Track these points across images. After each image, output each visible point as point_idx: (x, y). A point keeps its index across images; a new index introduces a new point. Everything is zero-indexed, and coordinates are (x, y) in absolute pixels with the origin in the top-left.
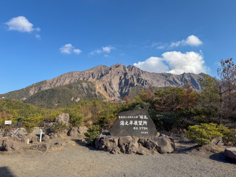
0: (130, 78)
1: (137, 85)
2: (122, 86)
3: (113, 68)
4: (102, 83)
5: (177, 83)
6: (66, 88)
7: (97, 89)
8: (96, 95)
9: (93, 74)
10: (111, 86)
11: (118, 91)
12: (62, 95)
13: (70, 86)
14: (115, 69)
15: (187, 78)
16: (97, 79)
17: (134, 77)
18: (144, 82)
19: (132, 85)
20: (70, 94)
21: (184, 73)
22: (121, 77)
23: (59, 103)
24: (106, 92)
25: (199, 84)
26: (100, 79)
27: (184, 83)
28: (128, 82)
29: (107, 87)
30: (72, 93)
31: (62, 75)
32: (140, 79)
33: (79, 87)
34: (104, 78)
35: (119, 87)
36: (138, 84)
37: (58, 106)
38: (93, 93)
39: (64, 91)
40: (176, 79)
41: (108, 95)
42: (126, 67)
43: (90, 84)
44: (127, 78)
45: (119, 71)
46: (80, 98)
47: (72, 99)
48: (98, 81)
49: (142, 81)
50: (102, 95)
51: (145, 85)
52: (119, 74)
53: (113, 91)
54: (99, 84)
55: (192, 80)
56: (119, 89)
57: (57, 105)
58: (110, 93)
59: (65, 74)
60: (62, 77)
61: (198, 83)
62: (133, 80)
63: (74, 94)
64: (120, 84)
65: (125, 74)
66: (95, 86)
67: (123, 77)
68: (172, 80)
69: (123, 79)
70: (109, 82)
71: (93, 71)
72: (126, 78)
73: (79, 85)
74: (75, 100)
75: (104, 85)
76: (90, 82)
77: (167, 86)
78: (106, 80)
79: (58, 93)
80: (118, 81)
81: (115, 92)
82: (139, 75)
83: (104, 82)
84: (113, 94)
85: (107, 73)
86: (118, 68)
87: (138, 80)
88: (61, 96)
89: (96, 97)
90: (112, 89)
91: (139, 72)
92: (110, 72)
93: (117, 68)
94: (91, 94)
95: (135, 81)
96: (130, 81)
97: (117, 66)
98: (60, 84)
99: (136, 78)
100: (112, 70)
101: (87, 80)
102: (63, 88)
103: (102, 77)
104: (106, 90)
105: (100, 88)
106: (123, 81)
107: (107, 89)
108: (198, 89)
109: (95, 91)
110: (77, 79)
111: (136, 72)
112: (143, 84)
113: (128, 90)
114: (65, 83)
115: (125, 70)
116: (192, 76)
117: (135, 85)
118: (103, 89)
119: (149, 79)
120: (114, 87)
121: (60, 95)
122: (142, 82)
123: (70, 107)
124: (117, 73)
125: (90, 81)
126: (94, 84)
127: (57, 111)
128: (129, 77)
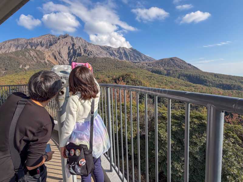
0: (78, 49)
1: (83, 55)
2: (70, 55)
3: (61, 38)
4: (51, 52)
5: (115, 54)
6: (12, 55)
7: (47, 57)
8: (46, 63)
9: (41, 42)
10: (60, 55)
11: (68, 60)
12: (8, 63)
13: (16, 53)
14: (63, 39)
15: (122, 51)
16: (46, 47)
17: (81, 48)
18: (89, 52)
19: (79, 55)
20: (18, 62)
21: (120, 47)
22: (69, 47)
23: (6, 70)
24: (55, 60)
25: (129, 56)
26: (49, 48)
27: (120, 55)
28: (76, 52)
29: (56, 56)
30: (19, 61)
31: (6, 41)
32: (86, 50)
33: (27, 55)
34: (53, 47)
35: (68, 57)
36: (84, 55)
37: (5, 74)
38: (43, 61)
39: (10, 59)
40: (114, 52)
41: (58, 63)
42: (74, 38)
43: (38, 53)
44: (75, 49)
45: (67, 42)
46: (29, 66)
47: (21, 67)
48: (47, 50)
49: (88, 52)
50: (52, 63)
51: (90, 55)
52: (68, 44)
53: (62, 60)
54: (48, 52)
55: (125, 52)
56: (68, 58)
57: (4, 72)
58: (60, 62)
59: (9, 41)
60: (6, 43)
61: (128, 55)
62: (80, 50)
63: (22, 62)
64: (69, 53)
65: (73, 45)
66: (44, 55)
67: (71, 47)
68: (111, 52)
69: (71, 49)
70: (58, 51)
71: (41, 40)
72: (74, 49)
73: (26, 53)
74: (24, 67)
75: (53, 54)
76: (39, 51)
77: (108, 56)
78: (55, 49)
79: (4, 60)
80: (67, 51)
81: (64, 60)
82: (86, 46)
83: (53, 51)
84: (63, 63)
85: (55, 43)
86: (67, 39)
87: (85, 51)
88: (8, 64)
89: (46, 65)
90: (62, 58)
91: (86, 44)
92: (58, 42)
93: (65, 39)
94: (41, 62)
95: (82, 51)
96: (78, 51)
97: (65, 36)
98: (5, 51)
99: (83, 49)
100: (60, 40)
101: (35, 48)
102: (9, 56)
103: (51, 46)
104: (55, 58)
105: (49, 56)
106: (72, 51)
107: (57, 57)
108: (128, 60)
109: (44, 59)
110: (25, 47)
111: (83, 44)
112: (89, 55)
113: (76, 59)
114: (11, 50)
115: (73, 41)
116: (125, 49)
117: (82, 55)
118: (51, 56)
119: (94, 50)
120: (63, 56)
121: (6, 62)
122: (88, 53)
123: (18, 74)
124: (66, 43)
125: (38, 49)
126: (43, 52)
127: (3, 78)
128: (76, 47)
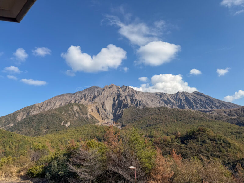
0: (124, 99)
1: (130, 106)
2: (115, 107)
3: (106, 89)
4: (94, 105)
5: (171, 102)
6: (56, 112)
7: (89, 111)
8: (88, 118)
9: (85, 95)
10: (104, 108)
11: (112, 113)
12: (51, 120)
13: (60, 109)
14: (109, 90)
15: (181, 97)
16: (90, 101)
17: (128, 97)
18: (138, 102)
19: (126, 106)
20: (60, 119)
21: (178, 92)
22: (114, 98)
23: (47, 128)
24: (98, 114)
25: (193, 103)
26: (93, 101)
27: (179, 102)
28: (122, 103)
29: (99, 109)
30: (61, 117)
31: (53, 98)
32: (134, 99)
33: (70, 111)
34: (97, 100)
35: (113, 109)
36: (132, 105)
37: (47, 132)
38: (85, 116)
39: (53, 116)
40: (170, 99)
41: (101, 117)
42: (119, 87)
43: (81, 107)
44: (121, 99)
45: (112, 92)
46: (70, 123)
47: (62, 124)
48: (91, 103)
49: (136, 101)
50: (95, 118)
51: (139, 105)
52: (112, 95)
53: (106, 113)
54: (91, 106)
55: (187, 99)
56: (113, 111)
57: (45, 131)
58: (103, 116)
59: (55, 97)
60: (52, 100)
61: (192, 101)
62: (127, 100)
63: (64, 119)
64: (113, 105)
65: (119, 95)
66: (87, 109)
67: (116, 98)
68: (167, 100)
69: (116, 100)
70: (102, 103)
71: (85, 93)
72: (119, 99)
73: (70, 108)
74: (65, 124)
75: (96, 107)
76: (82, 105)
77: (162, 105)
78: (99, 102)
79: (47, 118)
80: (112, 102)
81: (108, 114)
82: (133, 95)
83: (97, 104)
84: (107, 117)
85: (100, 95)
86: (111, 89)
87: (132, 101)
88: (50, 122)
89: (88, 120)
90: (106, 111)
91: (133, 92)
92: (103, 93)
93: (110, 89)
94: (82, 117)
95: (129, 101)
96: (124, 102)
97: (110, 86)
98: (49, 108)
99: (130, 98)
100: (105, 91)
101: (79, 102)
102: (53, 113)
103: (95, 99)
104: (98, 112)
105: (92, 110)
106: (117, 102)
107: (100, 111)
108: (193, 108)
109: (86, 114)
110: (69, 102)
111: (130, 92)
112: (137, 105)
113: (122, 111)
114: (55, 106)
115: (118, 91)
116: (186, 95)
117: (129, 106)
118: (95, 111)
119: (143, 99)
120: (107, 108)
121: (49, 120)
122: (136, 103)
123: (58, 133)
124: (110, 94)
125: (82, 103)
126: (86, 106)
127: (44, 138)
